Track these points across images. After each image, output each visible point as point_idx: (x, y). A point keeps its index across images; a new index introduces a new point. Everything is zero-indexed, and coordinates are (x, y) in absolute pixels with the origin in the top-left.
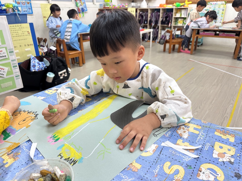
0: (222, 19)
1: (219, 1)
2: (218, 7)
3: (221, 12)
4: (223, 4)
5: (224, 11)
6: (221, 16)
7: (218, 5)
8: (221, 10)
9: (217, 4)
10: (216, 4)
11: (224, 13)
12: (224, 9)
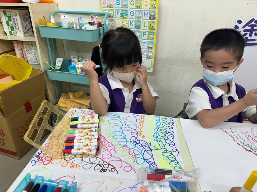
0: (151, 48)
2: (134, 6)
3: (147, 24)
5: (155, 21)
6: (149, 39)
8: (144, 18)
11: (155, 27)
12: (155, 14)
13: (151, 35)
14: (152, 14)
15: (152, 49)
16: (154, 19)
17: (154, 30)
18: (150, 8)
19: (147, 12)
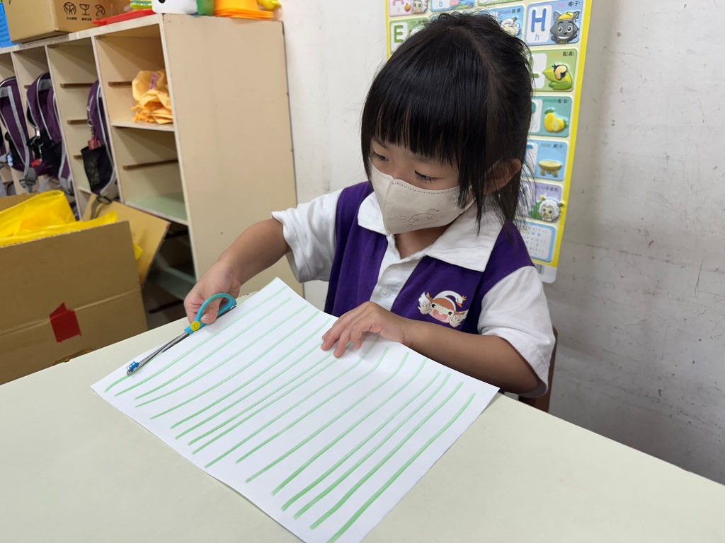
0: (554, 171)
5: (578, 46)
6: (546, 130)
8: (531, 38)
11: (576, 77)
12: (577, 15)
14: (564, 17)
15: (556, 176)
19: (545, 10)
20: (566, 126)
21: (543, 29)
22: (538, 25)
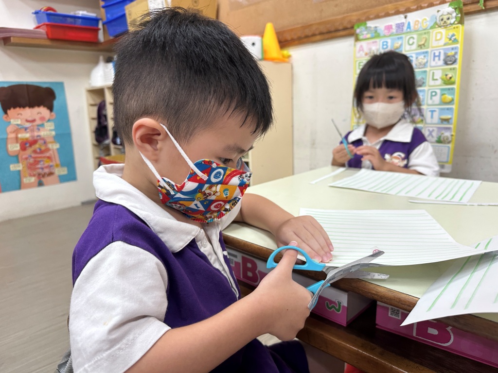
1: (420, 8)
2: (414, 47)
3: (439, 74)
4: (443, 23)
5: (457, 66)
7: (415, 36)
8: (433, 64)
9: (409, 26)
10: (400, 26)
11: (457, 79)
12: (456, 53)
13: (446, 96)
14: (450, 54)
15: (449, 122)
16: (454, 62)
17: (453, 83)
18: (445, 45)
19: (440, 53)
20: (453, 100)
21: (439, 59)
22: (437, 59)
